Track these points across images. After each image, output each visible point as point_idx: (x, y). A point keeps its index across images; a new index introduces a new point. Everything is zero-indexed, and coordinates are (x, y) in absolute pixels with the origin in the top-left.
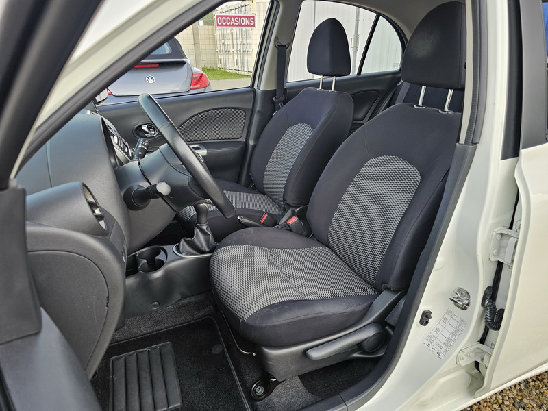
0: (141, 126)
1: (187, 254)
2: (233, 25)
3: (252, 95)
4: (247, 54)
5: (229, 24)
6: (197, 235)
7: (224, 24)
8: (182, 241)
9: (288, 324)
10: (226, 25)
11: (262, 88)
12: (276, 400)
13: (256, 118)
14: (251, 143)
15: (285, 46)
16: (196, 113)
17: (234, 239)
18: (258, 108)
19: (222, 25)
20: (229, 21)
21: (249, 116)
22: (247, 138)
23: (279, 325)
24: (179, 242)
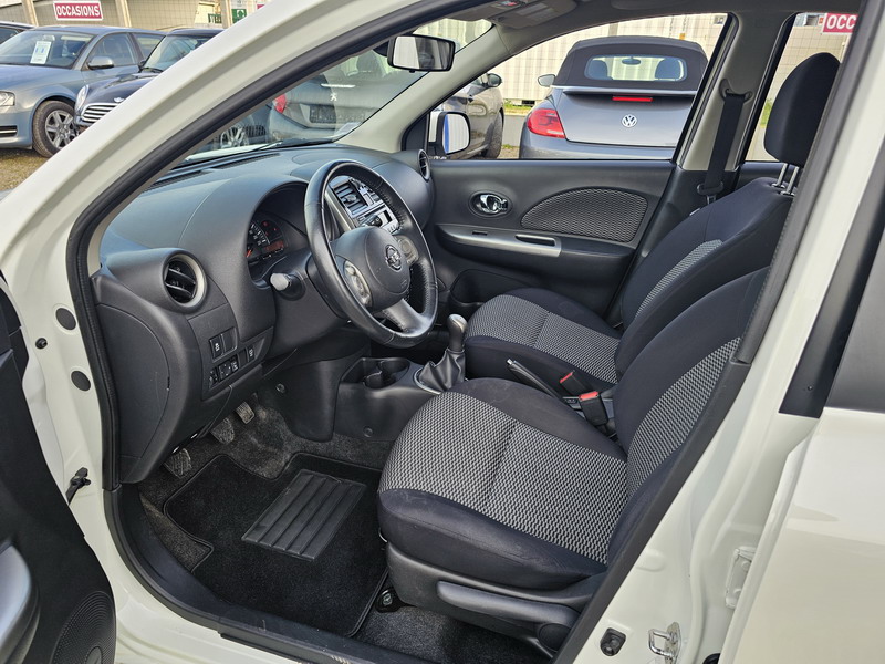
0: (480, 195)
1: (425, 384)
3: (669, 173)
6: (444, 364)
8: (427, 366)
9: (412, 525)
11: (685, 167)
12: (393, 622)
13: (663, 213)
14: (644, 254)
15: (743, 96)
16: (563, 189)
17: (474, 387)
18: (670, 198)
21: (654, 209)
22: (640, 246)
23: (401, 520)
24: (424, 365)
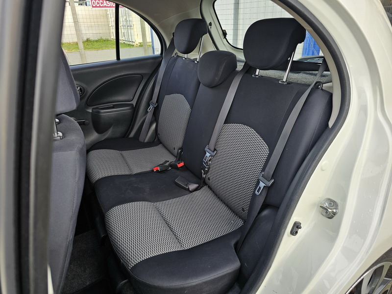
2: (105, 7)
4: (130, 29)
5: (102, 6)
7: (98, 5)
10: (100, 7)
19: (96, 7)
20: (102, 3)
